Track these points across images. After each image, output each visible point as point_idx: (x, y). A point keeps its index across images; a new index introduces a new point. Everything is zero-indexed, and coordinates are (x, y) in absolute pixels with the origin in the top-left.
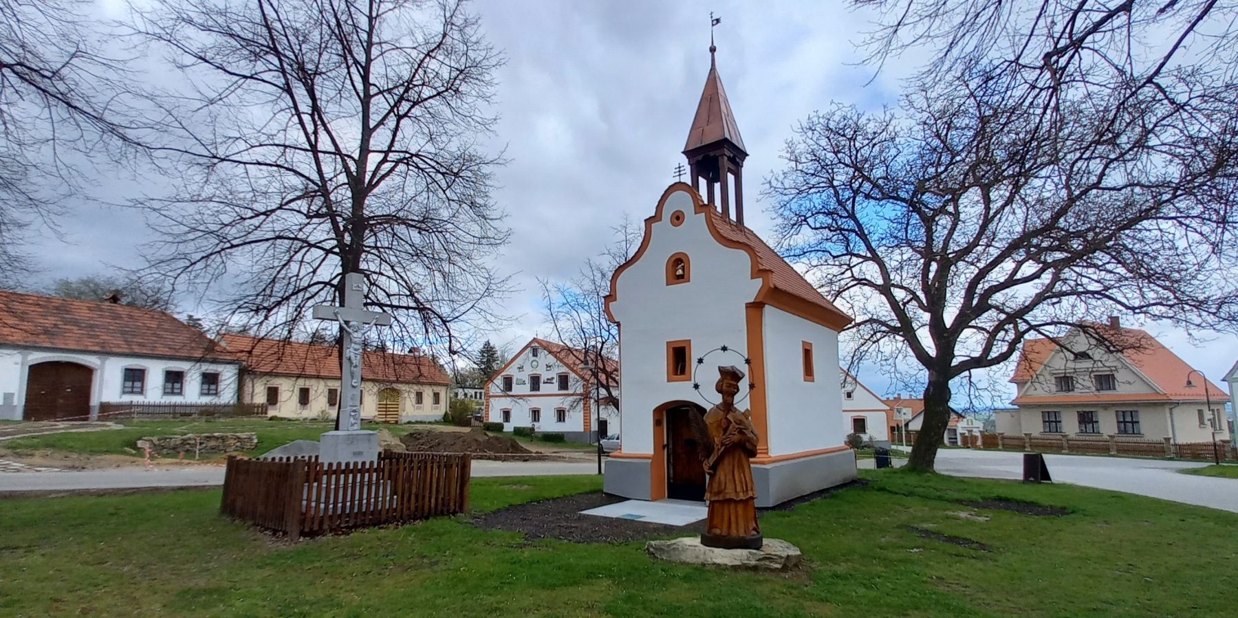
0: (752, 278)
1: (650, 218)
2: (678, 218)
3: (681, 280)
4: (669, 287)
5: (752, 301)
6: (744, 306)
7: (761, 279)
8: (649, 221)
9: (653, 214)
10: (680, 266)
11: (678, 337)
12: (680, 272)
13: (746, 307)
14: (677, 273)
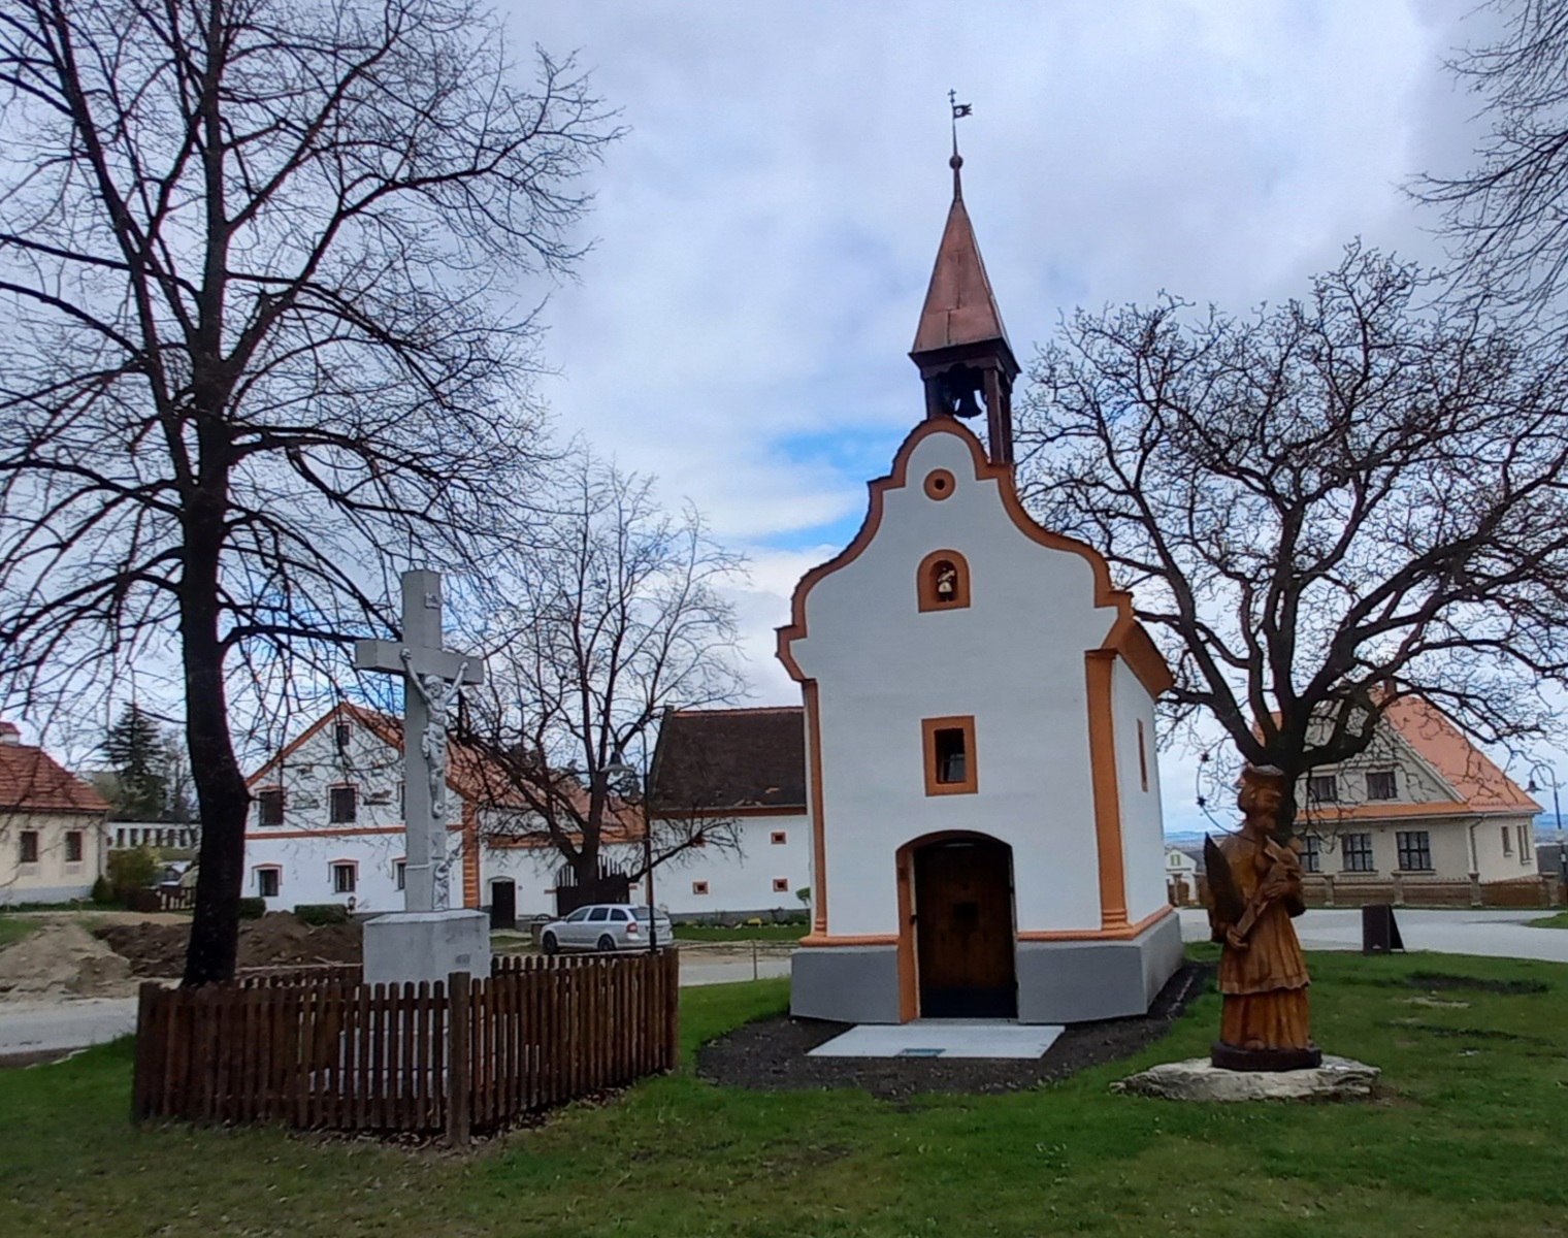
0: (1097, 606)
1: (881, 479)
2: (940, 484)
3: (948, 603)
4: (923, 614)
5: (1098, 646)
6: (1083, 656)
7: (1114, 609)
8: (877, 486)
9: (888, 473)
10: (945, 577)
11: (947, 709)
12: (946, 587)
13: (1087, 658)
14: (941, 589)
